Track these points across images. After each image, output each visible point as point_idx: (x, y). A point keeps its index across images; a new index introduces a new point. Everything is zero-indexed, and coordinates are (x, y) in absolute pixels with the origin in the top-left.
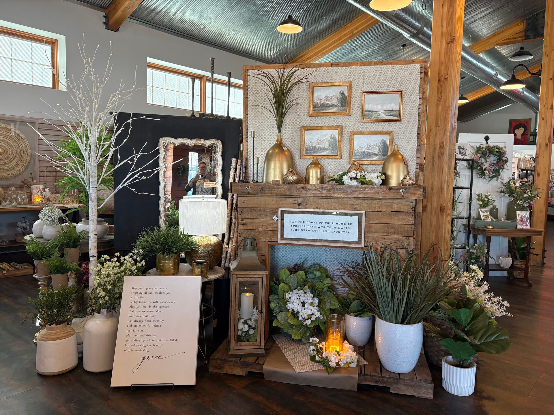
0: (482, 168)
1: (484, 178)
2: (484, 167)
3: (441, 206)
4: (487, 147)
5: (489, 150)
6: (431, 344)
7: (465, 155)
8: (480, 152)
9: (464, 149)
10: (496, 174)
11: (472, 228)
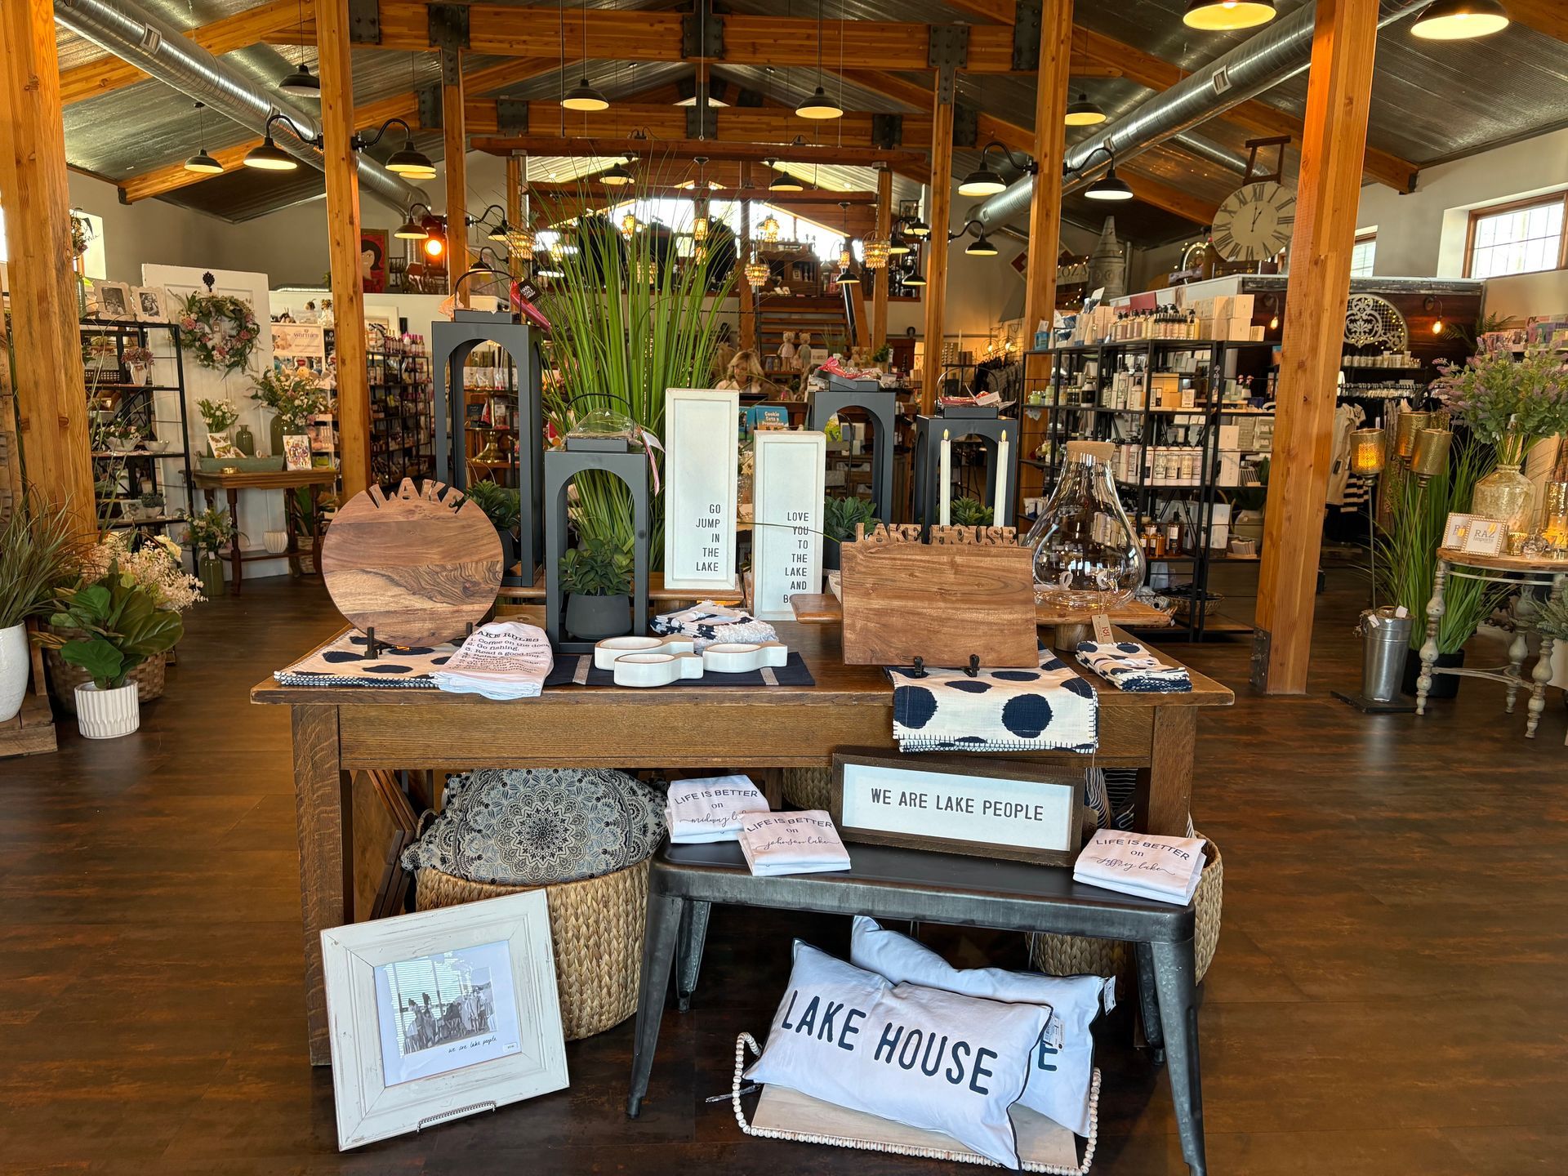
0: (205, 346)
1: (214, 367)
2: (210, 344)
3: (60, 417)
4: (209, 300)
5: (214, 306)
6: (63, 677)
7: (157, 313)
8: (195, 309)
9: (154, 301)
10: (238, 359)
11: (196, 476)
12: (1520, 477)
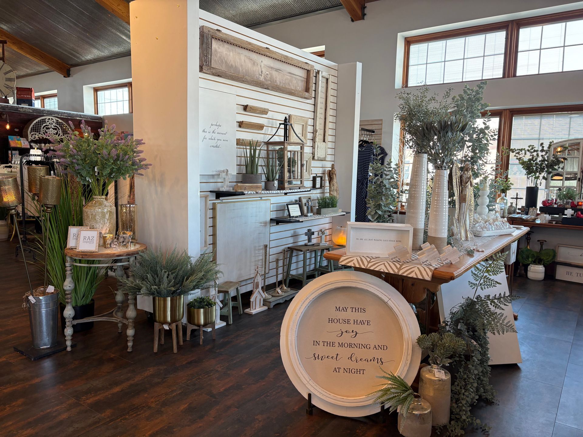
12: (105, 202)
